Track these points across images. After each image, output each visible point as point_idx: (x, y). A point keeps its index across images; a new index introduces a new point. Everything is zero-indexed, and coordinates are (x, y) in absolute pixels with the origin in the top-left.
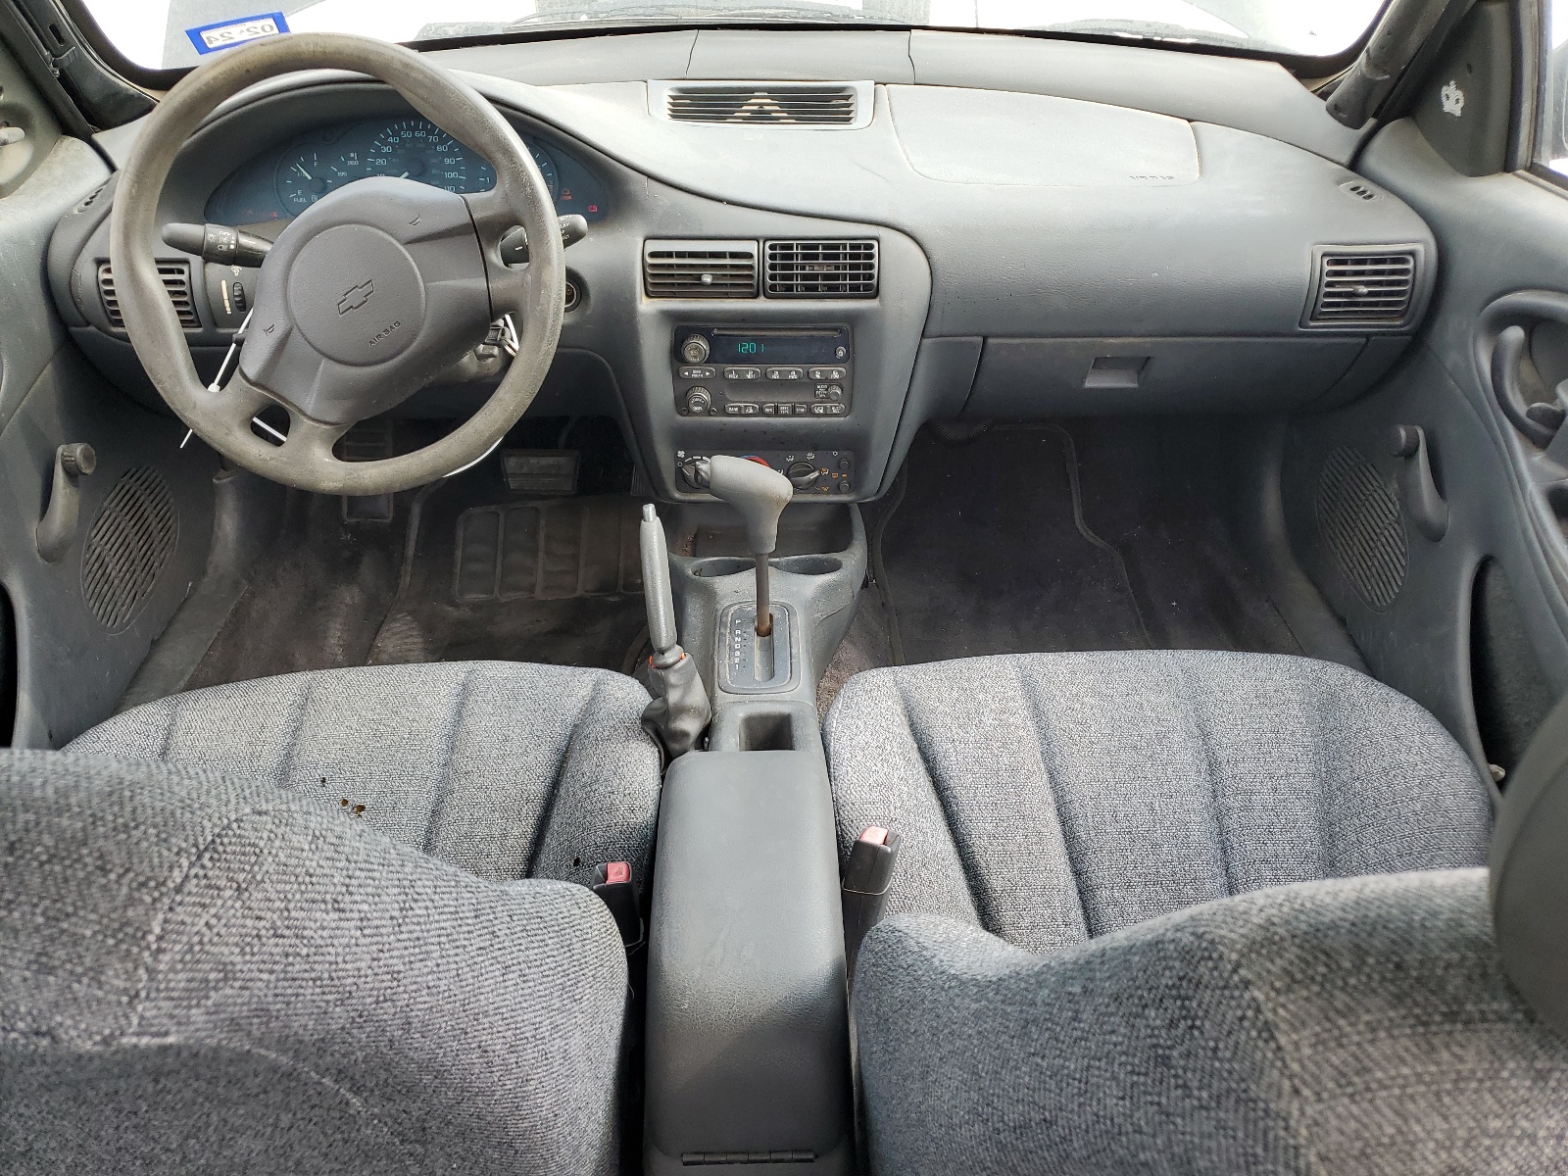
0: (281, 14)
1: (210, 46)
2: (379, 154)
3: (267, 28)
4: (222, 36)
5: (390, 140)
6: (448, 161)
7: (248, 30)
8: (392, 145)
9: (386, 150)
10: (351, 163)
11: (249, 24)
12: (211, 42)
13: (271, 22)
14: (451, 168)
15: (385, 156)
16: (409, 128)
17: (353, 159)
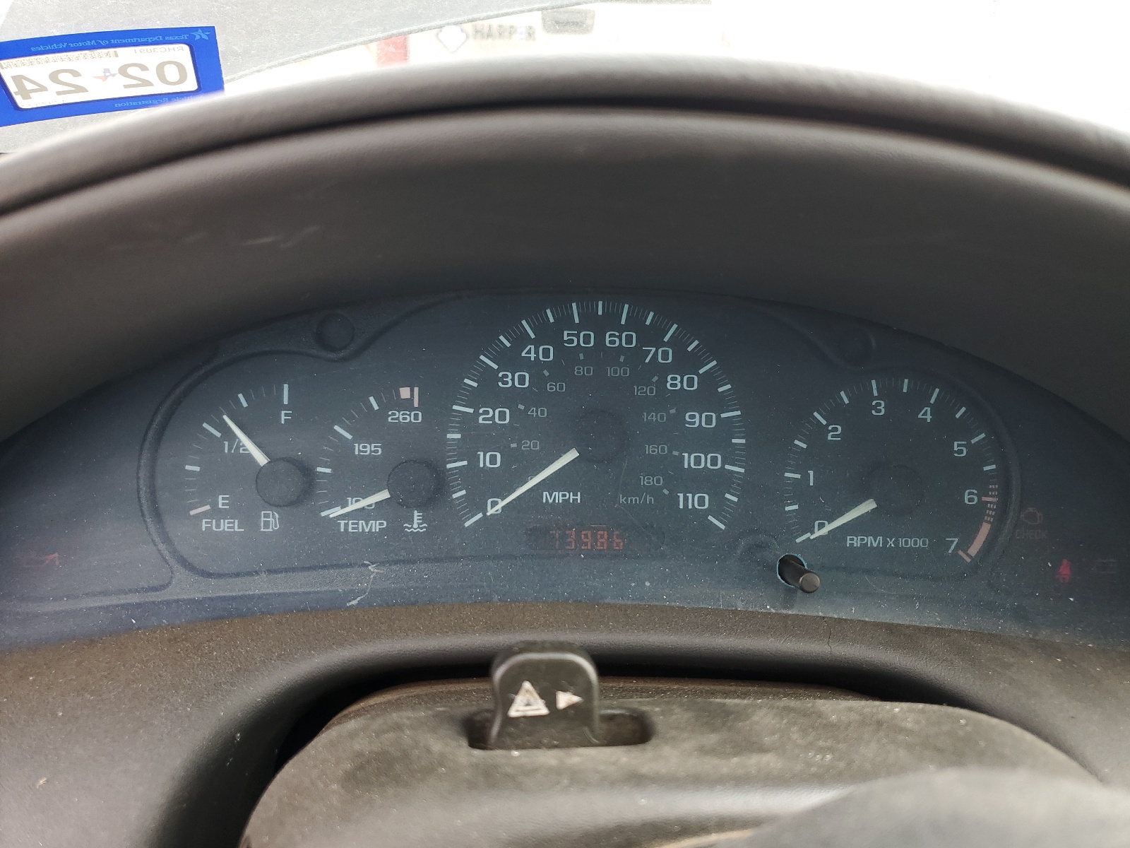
0: (211, 30)
1: (23, 103)
2: (489, 393)
3: (172, 73)
4: (54, 77)
5: (529, 352)
6: (697, 420)
7: (123, 71)
8: (534, 367)
9: (511, 380)
10: (400, 417)
11: (127, 54)
12: (26, 94)
13: (181, 53)
14: (702, 441)
15: (509, 398)
16: (589, 321)
17: (407, 405)
